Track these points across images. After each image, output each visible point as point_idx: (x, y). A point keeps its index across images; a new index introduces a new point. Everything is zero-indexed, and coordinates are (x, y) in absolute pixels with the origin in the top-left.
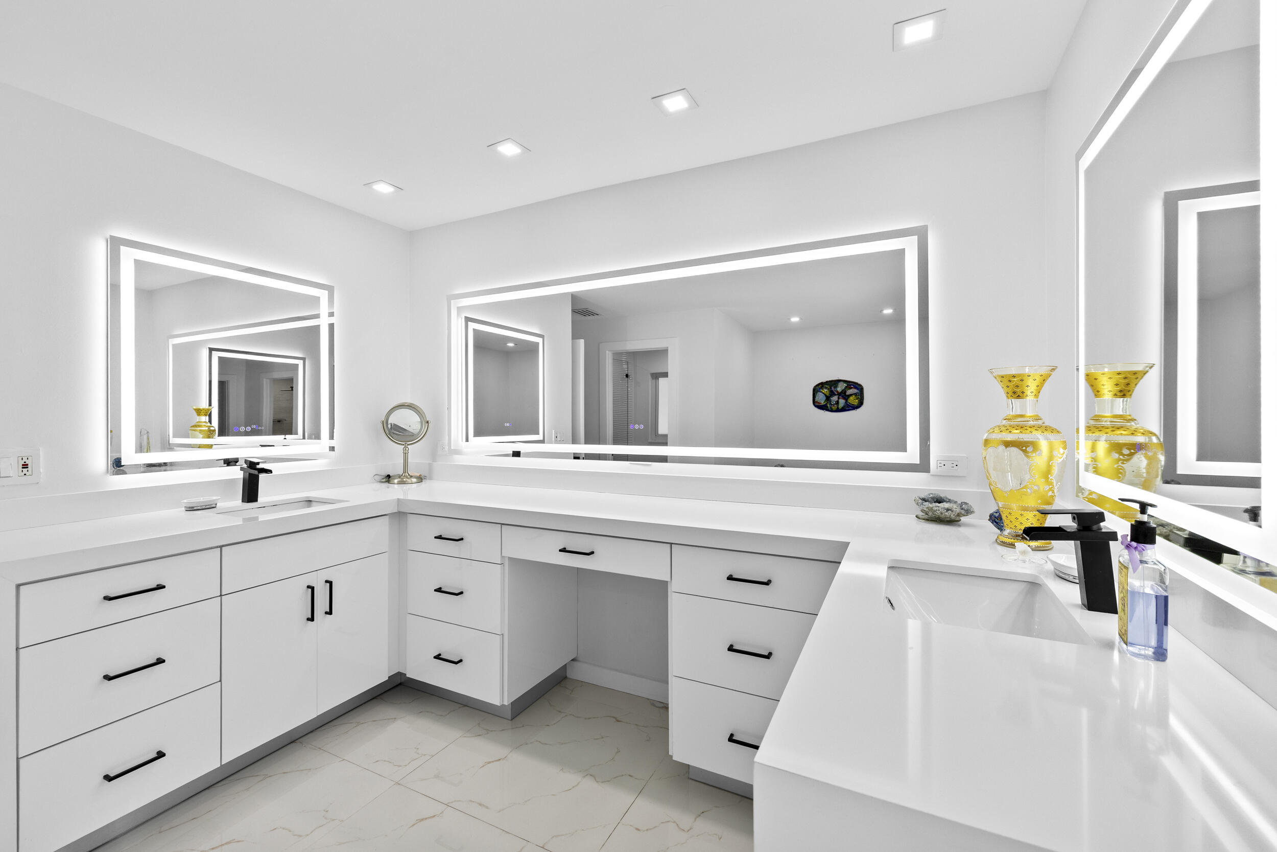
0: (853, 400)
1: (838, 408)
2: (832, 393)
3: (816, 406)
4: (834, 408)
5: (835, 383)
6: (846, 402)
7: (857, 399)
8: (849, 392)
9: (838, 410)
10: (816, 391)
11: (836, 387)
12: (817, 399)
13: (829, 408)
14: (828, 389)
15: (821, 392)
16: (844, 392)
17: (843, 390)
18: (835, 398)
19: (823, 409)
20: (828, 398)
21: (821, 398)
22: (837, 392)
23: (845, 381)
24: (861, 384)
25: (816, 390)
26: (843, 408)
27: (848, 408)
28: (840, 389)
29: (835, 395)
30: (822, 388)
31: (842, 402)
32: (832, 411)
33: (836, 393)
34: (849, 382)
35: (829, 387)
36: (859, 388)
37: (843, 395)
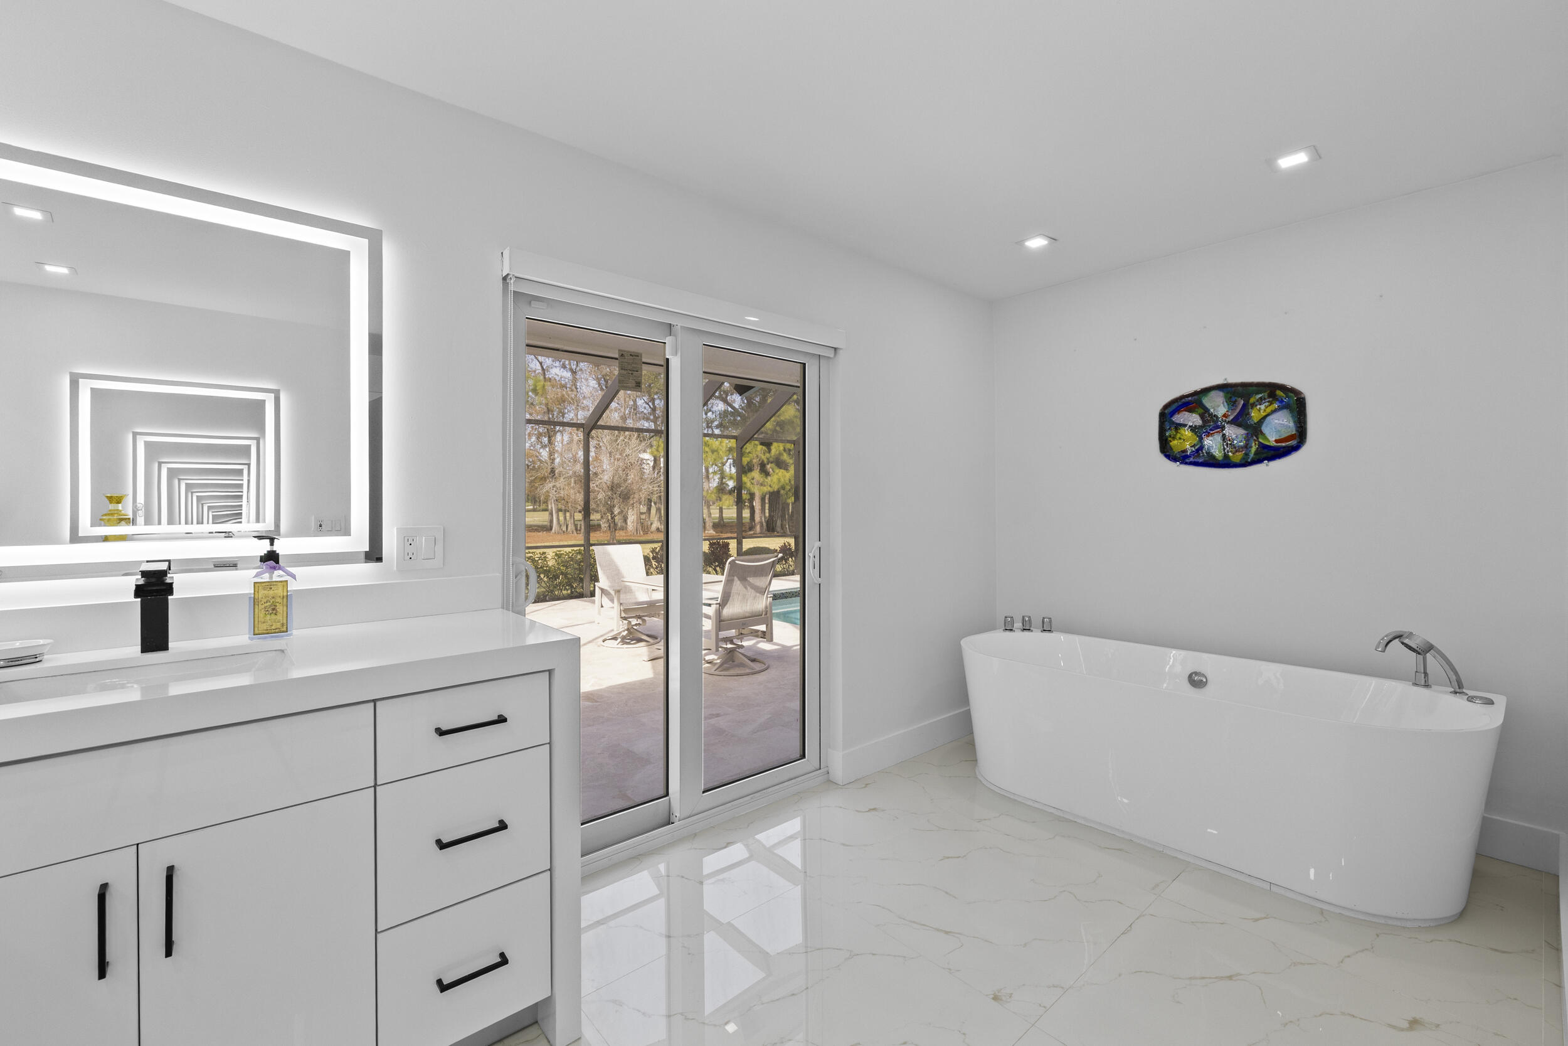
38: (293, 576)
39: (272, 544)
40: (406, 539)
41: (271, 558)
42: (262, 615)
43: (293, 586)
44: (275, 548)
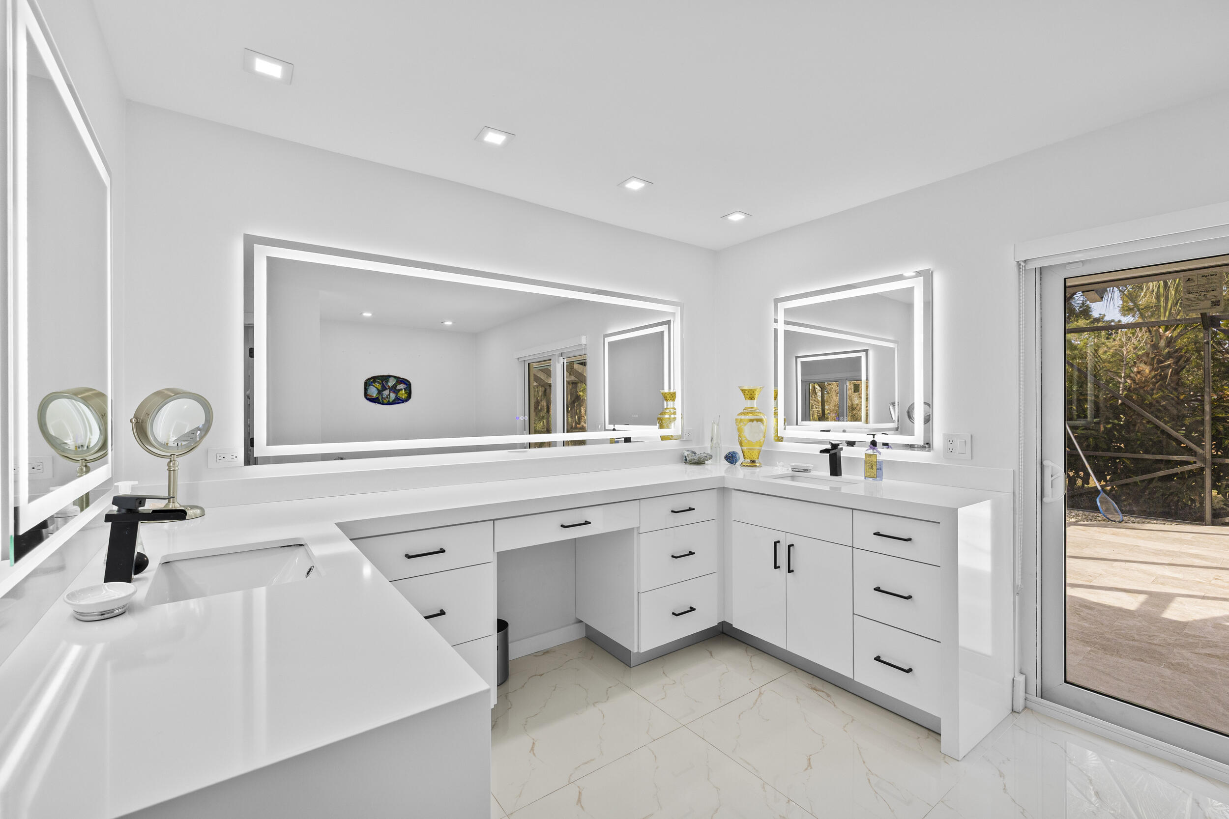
0: (403, 394)
1: (389, 401)
2: (384, 388)
3: (368, 399)
4: (385, 402)
5: (386, 378)
6: (396, 395)
7: (406, 393)
8: (398, 387)
9: (389, 403)
10: (368, 385)
11: (387, 382)
12: (369, 392)
13: (381, 401)
14: (380, 384)
15: (374, 386)
16: (395, 386)
17: (393, 385)
18: (386, 392)
19: (375, 402)
20: (380, 392)
21: (373, 392)
22: (389, 386)
23: (395, 377)
24: (409, 380)
25: (368, 383)
26: (393, 401)
27: (398, 401)
28: (391, 383)
29: (387, 389)
30: (374, 381)
31: (393, 396)
32: (383, 404)
33: (387, 388)
34: (399, 378)
35: (380, 382)
36: (408, 384)
37: (394, 389)
38: (880, 453)
39: (874, 437)
40: (948, 441)
41: (874, 444)
42: (868, 468)
43: (880, 458)
44: (875, 439)
